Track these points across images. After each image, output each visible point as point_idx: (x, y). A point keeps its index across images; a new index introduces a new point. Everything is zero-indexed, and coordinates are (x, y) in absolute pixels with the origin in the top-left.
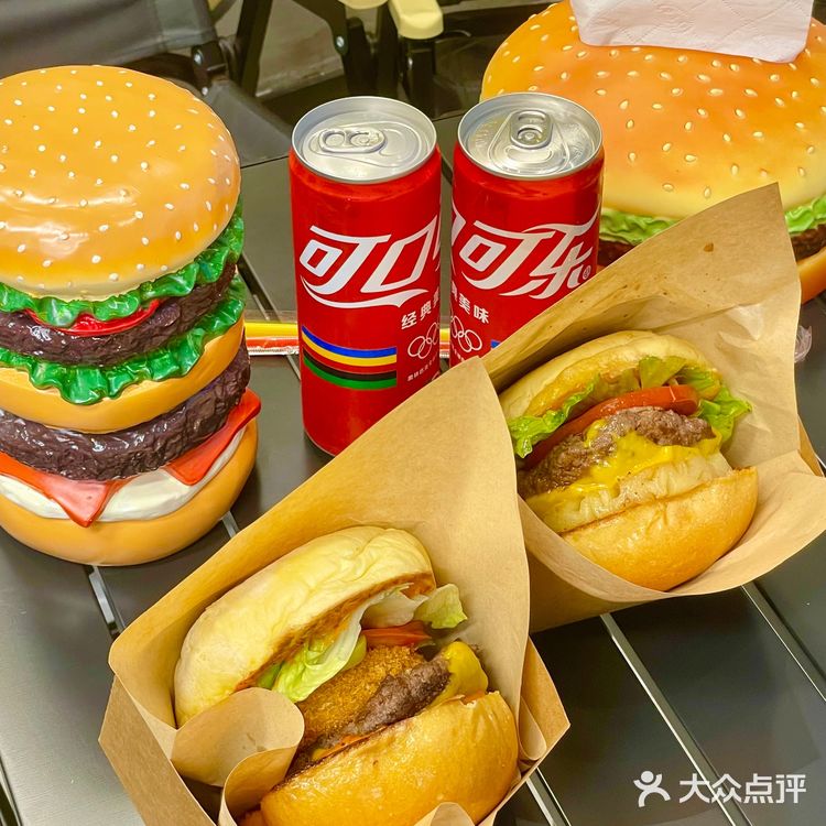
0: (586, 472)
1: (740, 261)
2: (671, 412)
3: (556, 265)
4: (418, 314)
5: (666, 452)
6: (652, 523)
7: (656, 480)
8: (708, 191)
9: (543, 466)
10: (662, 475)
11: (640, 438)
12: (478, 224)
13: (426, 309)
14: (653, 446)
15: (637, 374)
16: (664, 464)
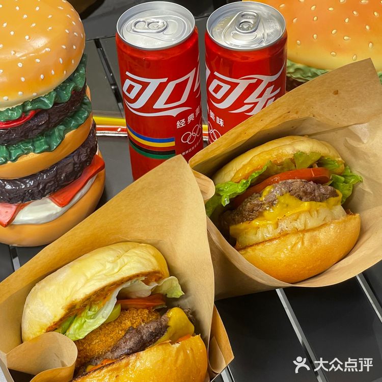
0: (260, 215)
1: (355, 100)
2: (312, 183)
3: (258, 97)
4: (186, 120)
5: (306, 205)
6: (295, 244)
7: (298, 220)
8: (355, 56)
9: (239, 209)
10: (302, 218)
11: (292, 197)
12: (216, 73)
13: (191, 118)
14: (300, 202)
15: (293, 161)
16: (303, 212)
